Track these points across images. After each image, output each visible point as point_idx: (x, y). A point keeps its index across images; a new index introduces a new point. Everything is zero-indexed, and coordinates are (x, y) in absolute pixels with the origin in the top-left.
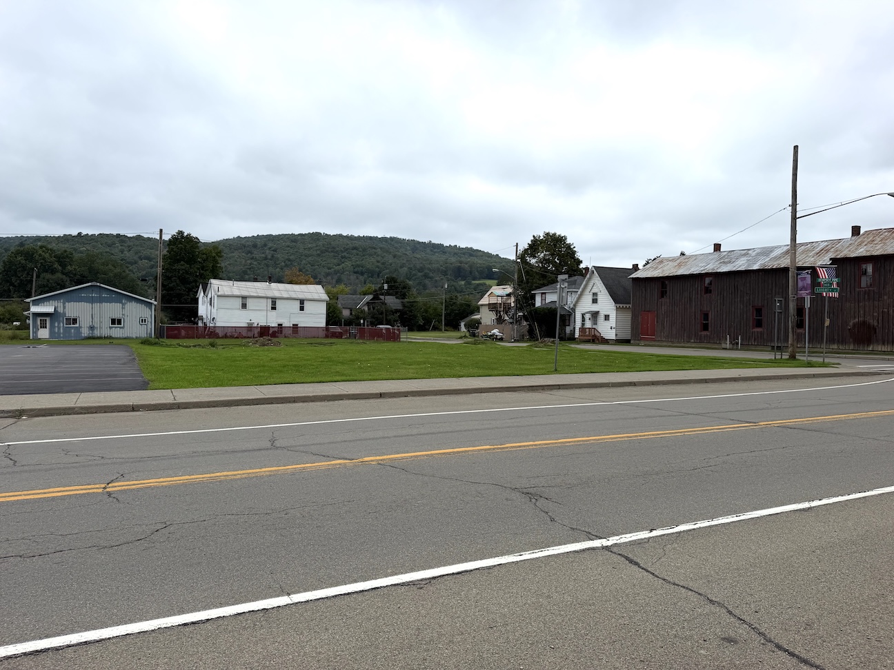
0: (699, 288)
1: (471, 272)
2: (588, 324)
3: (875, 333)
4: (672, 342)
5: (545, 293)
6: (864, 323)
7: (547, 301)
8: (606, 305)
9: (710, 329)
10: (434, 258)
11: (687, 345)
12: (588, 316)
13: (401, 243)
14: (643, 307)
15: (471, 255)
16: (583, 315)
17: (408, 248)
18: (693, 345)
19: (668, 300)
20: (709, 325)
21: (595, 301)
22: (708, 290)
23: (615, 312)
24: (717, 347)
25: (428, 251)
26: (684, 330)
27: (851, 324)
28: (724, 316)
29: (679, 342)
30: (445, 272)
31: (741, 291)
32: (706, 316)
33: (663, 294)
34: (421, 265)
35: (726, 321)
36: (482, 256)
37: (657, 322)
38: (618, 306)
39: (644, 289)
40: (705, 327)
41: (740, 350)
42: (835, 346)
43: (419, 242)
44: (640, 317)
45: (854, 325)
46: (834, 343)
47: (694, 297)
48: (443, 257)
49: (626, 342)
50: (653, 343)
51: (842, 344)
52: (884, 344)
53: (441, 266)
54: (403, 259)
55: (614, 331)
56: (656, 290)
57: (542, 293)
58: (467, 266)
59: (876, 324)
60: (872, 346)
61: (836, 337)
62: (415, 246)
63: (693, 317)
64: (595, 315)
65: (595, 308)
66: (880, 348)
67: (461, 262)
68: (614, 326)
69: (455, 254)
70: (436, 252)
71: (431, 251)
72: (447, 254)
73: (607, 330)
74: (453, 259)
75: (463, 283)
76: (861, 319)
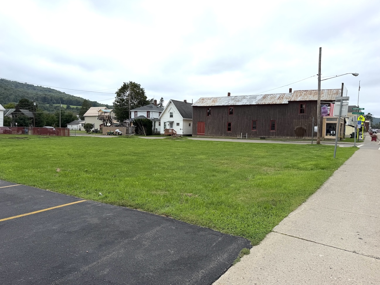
0: (227, 112)
1: (51, 100)
2: (168, 127)
3: (306, 132)
4: (213, 136)
5: (137, 112)
6: (301, 128)
7: (138, 116)
8: (178, 118)
9: (231, 130)
10: (30, 91)
11: (220, 137)
12: (167, 124)
13: (8, 82)
14: (199, 120)
15: (50, 92)
16: (165, 123)
17: (13, 85)
18: (223, 137)
19: (211, 117)
20: (231, 128)
21: (171, 116)
22: (231, 113)
23: (183, 122)
24: (235, 138)
25: (25, 88)
26: (219, 130)
27: (296, 128)
28: (239, 125)
29: (216, 136)
30: (37, 99)
31: (247, 114)
32: (229, 125)
33: (209, 114)
34: (23, 95)
35: (239, 127)
36: (56, 92)
37: (206, 127)
38: (184, 119)
39: (199, 111)
40: (229, 129)
41: (247, 139)
42: (289, 137)
43: (19, 83)
44: (197, 125)
45: (297, 128)
46: (288, 136)
47: (224, 116)
48: (35, 92)
49: (190, 136)
50: (204, 136)
51: (292, 136)
52: (309, 136)
53: (34, 96)
54: (11, 91)
55: (182, 131)
56: (205, 112)
57: (135, 112)
58: (49, 97)
59: (306, 128)
60: (304, 137)
61: (289, 134)
62: (17, 85)
63: (224, 124)
64: (171, 123)
65: (171, 119)
66: (307, 138)
67: (46, 95)
68: (182, 128)
69: (41, 90)
70: (29, 89)
71: (27, 88)
72: (36, 90)
73: (179, 130)
74: (40, 93)
75: (48, 105)
76: (300, 126)
